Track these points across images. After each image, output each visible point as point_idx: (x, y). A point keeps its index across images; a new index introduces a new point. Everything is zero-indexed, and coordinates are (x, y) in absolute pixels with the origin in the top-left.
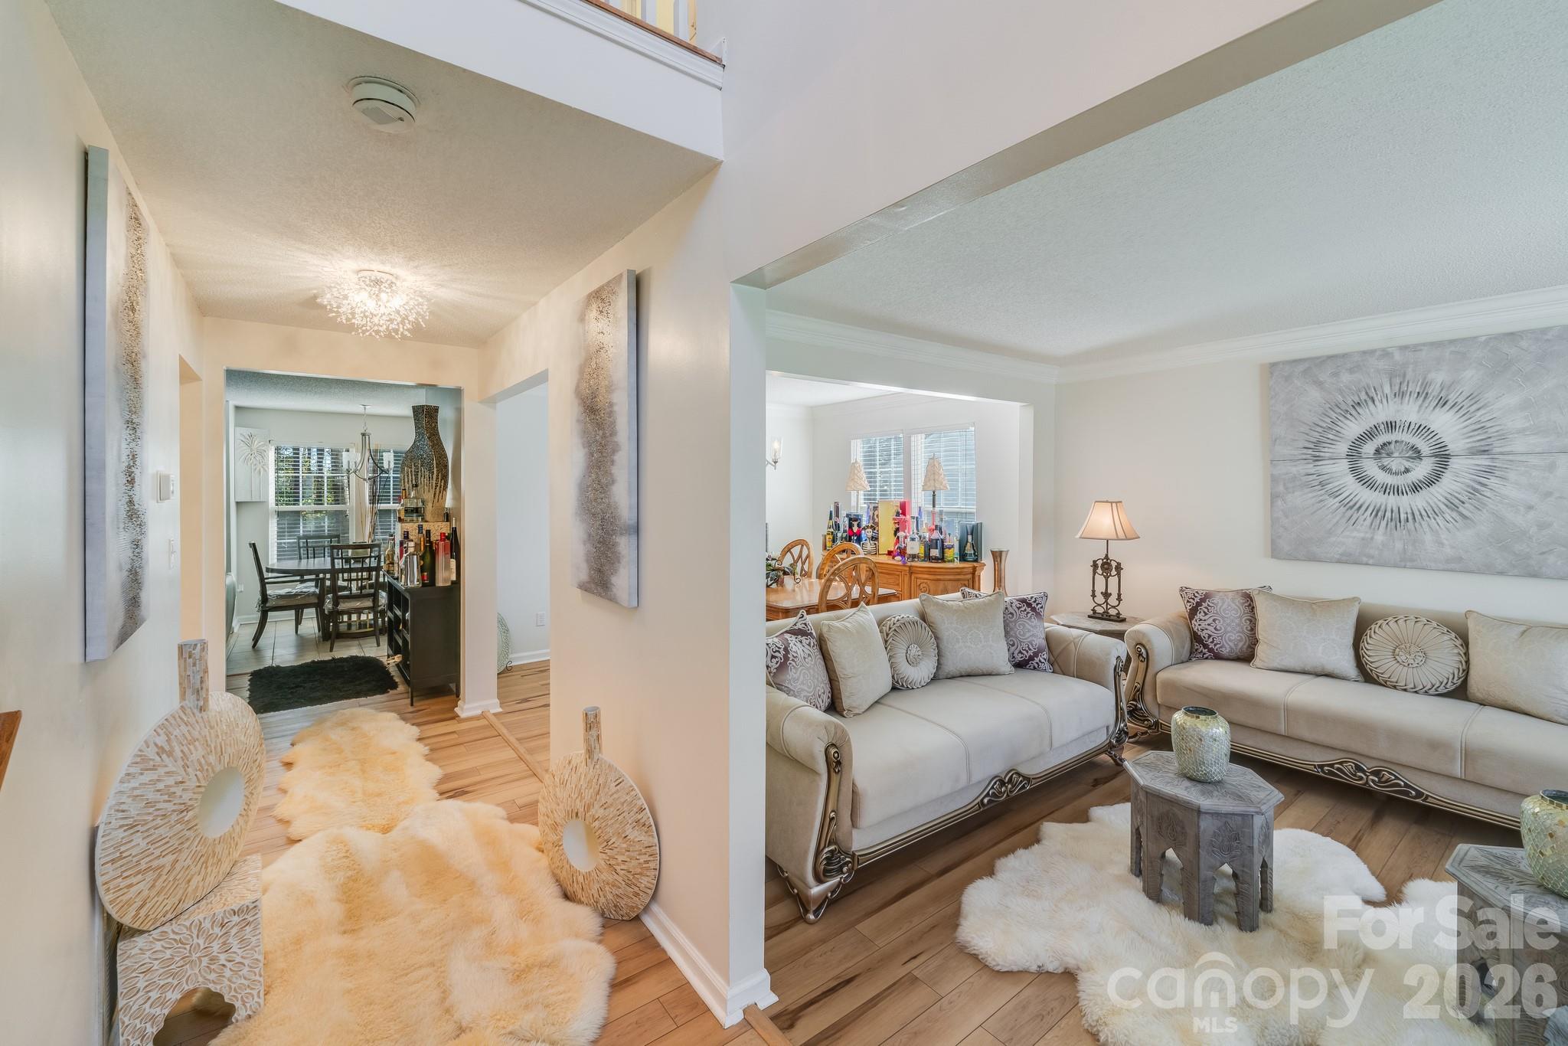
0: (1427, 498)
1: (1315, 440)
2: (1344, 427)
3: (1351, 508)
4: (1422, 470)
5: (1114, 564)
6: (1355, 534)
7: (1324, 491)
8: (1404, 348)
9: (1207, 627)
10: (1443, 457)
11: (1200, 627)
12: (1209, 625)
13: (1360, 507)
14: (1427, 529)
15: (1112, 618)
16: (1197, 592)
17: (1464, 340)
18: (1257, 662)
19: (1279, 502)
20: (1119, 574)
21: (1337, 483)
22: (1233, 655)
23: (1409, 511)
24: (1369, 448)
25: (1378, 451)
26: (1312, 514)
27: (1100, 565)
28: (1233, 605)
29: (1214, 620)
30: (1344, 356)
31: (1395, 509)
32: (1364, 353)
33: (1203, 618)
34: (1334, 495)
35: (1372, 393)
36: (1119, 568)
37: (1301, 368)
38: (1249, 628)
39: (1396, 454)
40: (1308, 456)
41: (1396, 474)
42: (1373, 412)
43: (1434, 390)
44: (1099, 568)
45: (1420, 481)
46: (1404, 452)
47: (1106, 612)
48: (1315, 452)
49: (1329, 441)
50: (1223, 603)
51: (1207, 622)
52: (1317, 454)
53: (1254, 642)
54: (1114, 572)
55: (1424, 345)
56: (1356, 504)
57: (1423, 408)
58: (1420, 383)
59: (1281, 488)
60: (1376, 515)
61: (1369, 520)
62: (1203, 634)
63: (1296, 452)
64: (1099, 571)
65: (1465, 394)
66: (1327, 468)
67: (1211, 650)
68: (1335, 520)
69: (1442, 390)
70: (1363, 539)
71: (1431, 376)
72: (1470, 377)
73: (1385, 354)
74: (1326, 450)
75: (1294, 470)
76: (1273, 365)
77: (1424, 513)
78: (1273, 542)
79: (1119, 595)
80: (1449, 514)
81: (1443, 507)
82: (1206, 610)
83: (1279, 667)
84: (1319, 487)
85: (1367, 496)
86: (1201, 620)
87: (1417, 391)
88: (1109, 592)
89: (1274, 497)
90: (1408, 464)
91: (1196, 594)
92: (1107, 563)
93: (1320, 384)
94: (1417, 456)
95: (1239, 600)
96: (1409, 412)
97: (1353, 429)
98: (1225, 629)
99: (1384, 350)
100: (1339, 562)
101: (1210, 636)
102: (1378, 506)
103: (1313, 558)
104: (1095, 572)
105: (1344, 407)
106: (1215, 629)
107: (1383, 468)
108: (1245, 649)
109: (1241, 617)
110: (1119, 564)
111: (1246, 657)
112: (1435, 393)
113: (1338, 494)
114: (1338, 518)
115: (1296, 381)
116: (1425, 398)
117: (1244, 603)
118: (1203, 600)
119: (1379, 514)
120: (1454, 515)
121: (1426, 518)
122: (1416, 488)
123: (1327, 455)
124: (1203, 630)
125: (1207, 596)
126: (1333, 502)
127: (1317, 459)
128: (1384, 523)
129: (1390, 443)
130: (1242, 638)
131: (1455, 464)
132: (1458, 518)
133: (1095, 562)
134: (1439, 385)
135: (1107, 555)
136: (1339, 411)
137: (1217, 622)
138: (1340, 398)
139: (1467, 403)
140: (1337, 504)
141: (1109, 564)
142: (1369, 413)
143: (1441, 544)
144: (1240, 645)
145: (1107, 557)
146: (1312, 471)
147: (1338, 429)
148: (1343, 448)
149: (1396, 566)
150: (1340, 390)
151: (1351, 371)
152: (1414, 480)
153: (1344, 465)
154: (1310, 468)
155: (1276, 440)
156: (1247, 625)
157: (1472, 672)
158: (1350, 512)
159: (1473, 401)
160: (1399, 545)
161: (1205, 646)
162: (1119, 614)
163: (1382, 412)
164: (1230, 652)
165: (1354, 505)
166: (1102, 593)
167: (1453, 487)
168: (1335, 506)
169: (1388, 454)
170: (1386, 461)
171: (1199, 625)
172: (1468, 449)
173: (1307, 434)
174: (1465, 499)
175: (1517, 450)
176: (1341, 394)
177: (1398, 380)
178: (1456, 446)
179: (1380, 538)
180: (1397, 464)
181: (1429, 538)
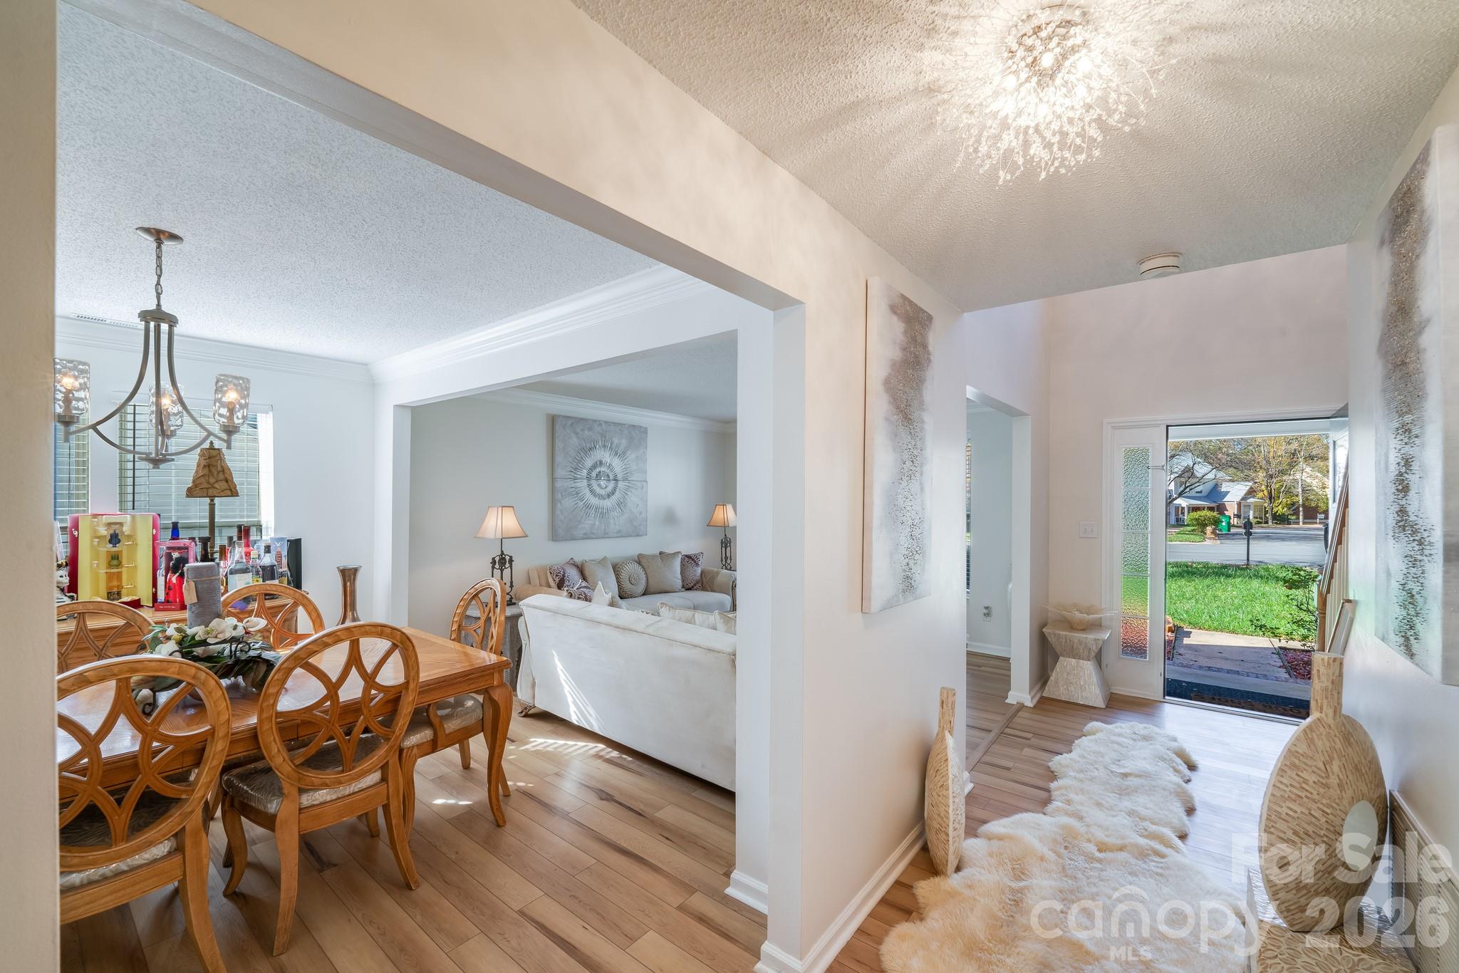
0: (612, 501)
1: (574, 467)
2: (586, 461)
3: (588, 507)
4: (611, 485)
5: (507, 558)
6: (589, 522)
7: (577, 497)
8: (606, 422)
10: (616, 481)
13: (591, 507)
14: (612, 518)
17: (622, 424)
19: (559, 505)
20: (511, 567)
21: (583, 493)
23: (607, 508)
24: (594, 474)
25: (597, 477)
26: (573, 512)
27: (497, 561)
28: (574, 572)
30: (587, 420)
31: (602, 508)
32: (593, 420)
34: (581, 499)
35: (595, 444)
36: (511, 561)
37: (570, 422)
39: (603, 478)
40: (572, 477)
41: (602, 488)
42: (595, 454)
43: (614, 447)
44: (497, 564)
46: (605, 477)
49: (580, 468)
50: (571, 572)
52: (575, 475)
54: (507, 565)
55: (611, 423)
56: (589, 505)
57: (611, 456)
58: (610, 443)
59: (560, 496)
61: (594, 514)
63: (567, 474)
64: (497, 566)
65: (622, 451)
66: (579, 484)
68: (582, 515)
69: (616, 447)
70: (592, 525)
71: (614, 439)
72: (624, 442)
73: (600, 424)
74: (579, 473)
75: (566, 485)
76: (558, 416)
77: (611, 510)
78: (555, 530)
79: (512, 582)
80: (618, 509)
81: (616, 506)
84: (576, 495)
85: (593, 500)
87: (609, 446)
89: (557, 502)
90: (606, 484)
91: (559, 569)
92: (502, 559)
93: (576, 434)
94: (609, 480)
95: (574, 567)
96: (606, 457)
97: (589, 463)
99: (599, 422)
100: (582, 538)
102: (597, 506)
103: (573, 539)
104: (493, 568)
105: (586, 450)
107: (599, 485)
110: (511, 557)
112: (614, 449)
113: (583, 499)
114: (583, 513)
115: (567, 430)
116: (612, 450)
117: (577, 570)
118: (564, 572)
119: (597, 510)
120: (620, 510)
121: (611, 512)
122: (609, 496)
123: (579, 476)
125: (564, 569)
127: (575, 479)
128: (599, 515)
129: (601, 472)
131: (621, 484)
132: (621, 512)
133: (493, 559)
134: (615, 445)
135: (502, 551)
136: (584, 451)
138: (585, 445)
140: (582, 505)
141: (504, 559)
143: (615, 525)
145: (502, 554)
146: (573, 486)
147: (583, 461)
148: (585, 473)
149: (601, 537)
150: (584, 439)
151: (589, 429)
152: (609, 492)
153: (585, 482)
154: (572, 484)
155: (558, 465)
157: (650, 583)
158: (587, 509)
159: (624, 455)
160: (603, 527)
163: (598, 456)
167: (619, 496)
168: (581, 507)
169: (600, 478)
170: (599, 482)
172: (622, 478)
173: (572, 463)
174: (622, 502)
175: (634, 478)
176: (585, 441)
177: (604, 439)
178: (619, 477)
179: (597, 523)
180: (603, 483)
181: (612, 521)
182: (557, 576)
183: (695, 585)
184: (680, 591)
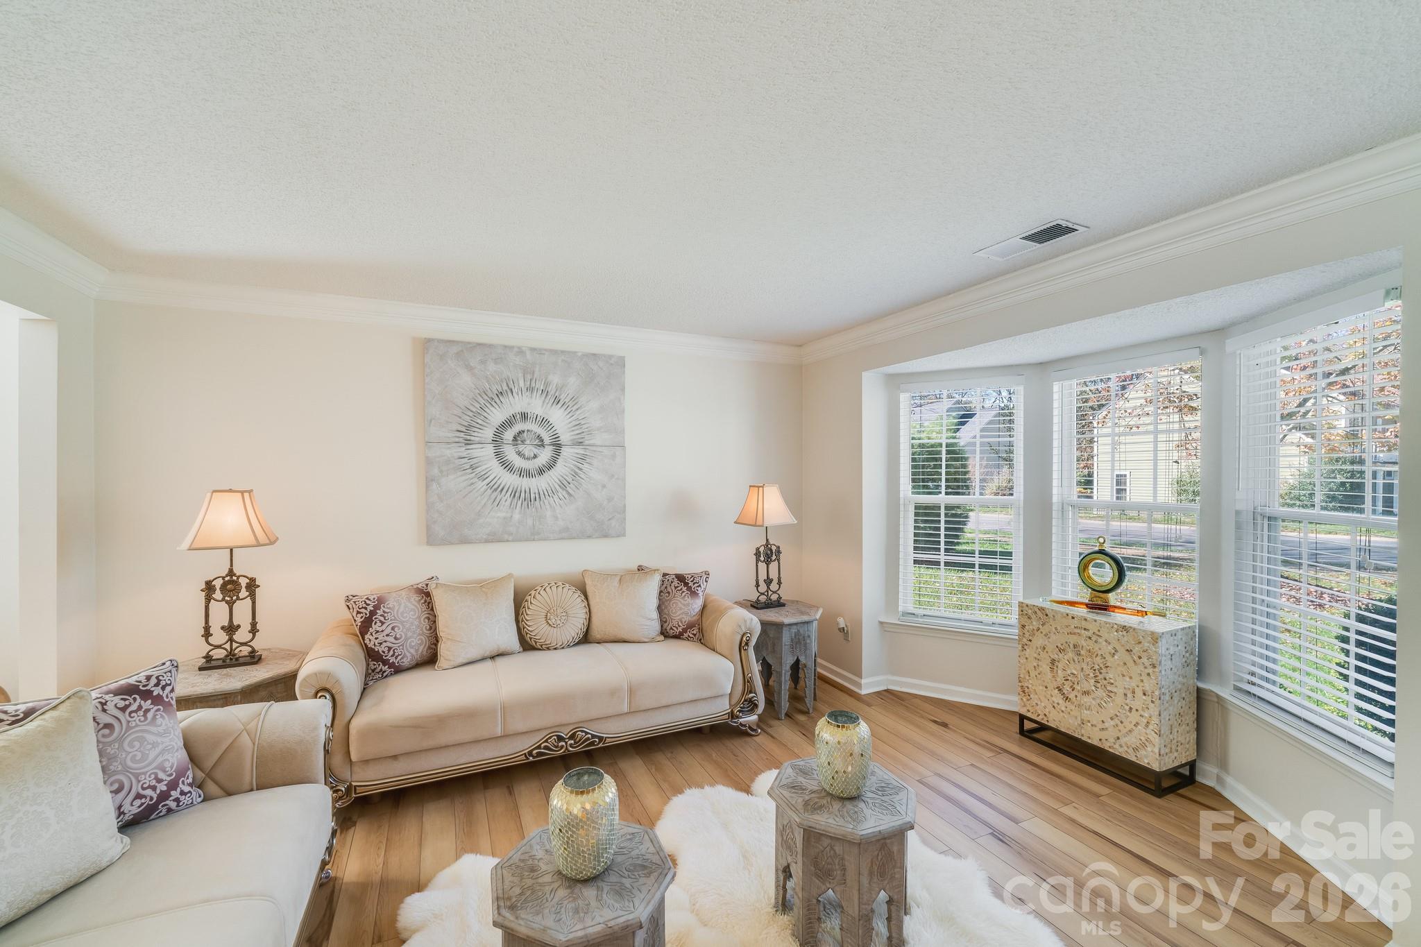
0: (548, 480)
1: (466, 424)
2: (491, 413)
3: (496, 490)
4: (545, 455)
5: (243, 582)
6: (498, 514)
7: (474, 474)
8: (533, 350)
9: (386, 638)
10: (557, 446)
11: (377, 642)
12: (387, 635)
13: (502, 489)
14: (548, 507)
15: (241, 660)
16: (367, 599)
17: (569, 352)
18: (442, 662)
19: (434, 486)
20: (252, 595)
21: (486, 467)
22: (414, 663)
23: (537, 492)
24: (509, 435)
25: (515, 438)
26: (464, 497)
27: (218, 587)
28: (409, 605)
29: (393, 629)
30: (490, 346)
31: (528, 491)
32: (505, 347)
33: (380, 629)
34: (482, 477)
35: (511, 385)
36: (252, 586)
37: (455, 349)
38: (428, 628)
39: (528, 442)
40: (461, 440)
41: (528, 459)
42: (512, 402)
43: (552, 389)
44: (217, 591)
45: (544, 466)
46: (533, 440)
47: (231, 653)
48: (466, 436)
49: (478, 426)
50: (400, 605)
51: (385, 633)
52: (468, 437)
53: (435, 640)
54: (244, 593)
55: (546, 350)
56: (499, 486)
57: (545, 404)
58: (543, 383)
59: (436, 471)
60: (514, 496)
61: (509, 500)
62: (380, 649)
63: (450, 435)
64: (218, 595)
65: (570, 396)
66: (477, 451)
67: (391, 665)
68: (483, 502)
69: (557, 390)
70: (505, 518)
71: (551, 377)
72: (573, 382)
73: (521, 352)
74: (475, 434)
75: (448, 453)
76: (429, 341)
77: (546, 493)
78: (428, 528)
79: (254, 624)
80: (562, 493)
81: (557, 487)
82: (382, 619)
83: (465, 661)
84: (470, 471)
85: (509, 480)
86: (377, 632)
87: (542, 388)
88: (235, 623)
89: (429, 481)
90: (536, 451)
91: (368, 602)
92: (231, 582)
93: (470, 368)
94: (542, 444)
95: (415, 598)
96: (536, 406)
97: (497, 416)
98: (406, 635)
99: (519, 348)
100: (487, 541)
101: (390, 649)
102: (515, 488)
103: (465, 541)
104: (208, 599)
105: (490, 394)
106: (396, 638)
107: (519, 453)
108: (425, 653)
109: (419, 617)
110: (252, 580)
111: (430, 660)
112: (553, 392)
113: (485, 477)
114: (486, 499)
115: (449, 362)
116: (547, 395)
117: (420, 600)
118: (377, 607)
119: (516, 494)
120: (564, 493)
121: (547, 497)
122: (541, 472)
123: (477, 439)
124: (381, 644)
125: (380, 601)
126: (481, 485)
127: (468, 443)
128: (520, 502)
129: (523, 432)
130: (422, 639)
131: (566, 451)
132: (566, 496)
134: (555, 386)
135: (231, 570)
136: (486, 397)
137: (396, 629)
138: (487, 386)
139: (571, 404)
140: (485, 487)
141: (236, 584)
142: (509, 403)
143: (556, 518)
144: (422, 648)
145: (231, 573)
146: (464, 455)
147: (485, 414)
148: (489, 434)
149: (527, 540)
150: (487, 377)
151: (496, 361)
152: (540, 465)
153: (490, 449)
154: (462, 451)
155: (431, 421)
156: (426, 624)
157: (594, 619)
158: (495, 494)
159: (574, 403)
160: (530, 522)
161: (385, 662)
162: (253, 651)
163: (517, 404)
164: (412, 660)
165: (498, 487)
166: (223, 628)
167: (563, 471)
168: (482, 490)
169: (522, 442)
170: (521, 448)
171: (376, 639)
172: (571, 440)
173: (460, 417)
174: (570, 480)
175: (598, 442)
176: (488, 381)
177: (529, 377)
178: (565, 438)
179: (517, 516)
180: (528, 450)
181: (549, 513)
182: (358, 612)
183: (685, 631)
184: (652, 641)
